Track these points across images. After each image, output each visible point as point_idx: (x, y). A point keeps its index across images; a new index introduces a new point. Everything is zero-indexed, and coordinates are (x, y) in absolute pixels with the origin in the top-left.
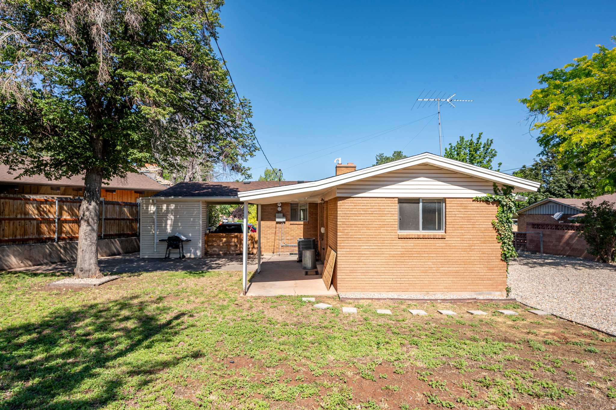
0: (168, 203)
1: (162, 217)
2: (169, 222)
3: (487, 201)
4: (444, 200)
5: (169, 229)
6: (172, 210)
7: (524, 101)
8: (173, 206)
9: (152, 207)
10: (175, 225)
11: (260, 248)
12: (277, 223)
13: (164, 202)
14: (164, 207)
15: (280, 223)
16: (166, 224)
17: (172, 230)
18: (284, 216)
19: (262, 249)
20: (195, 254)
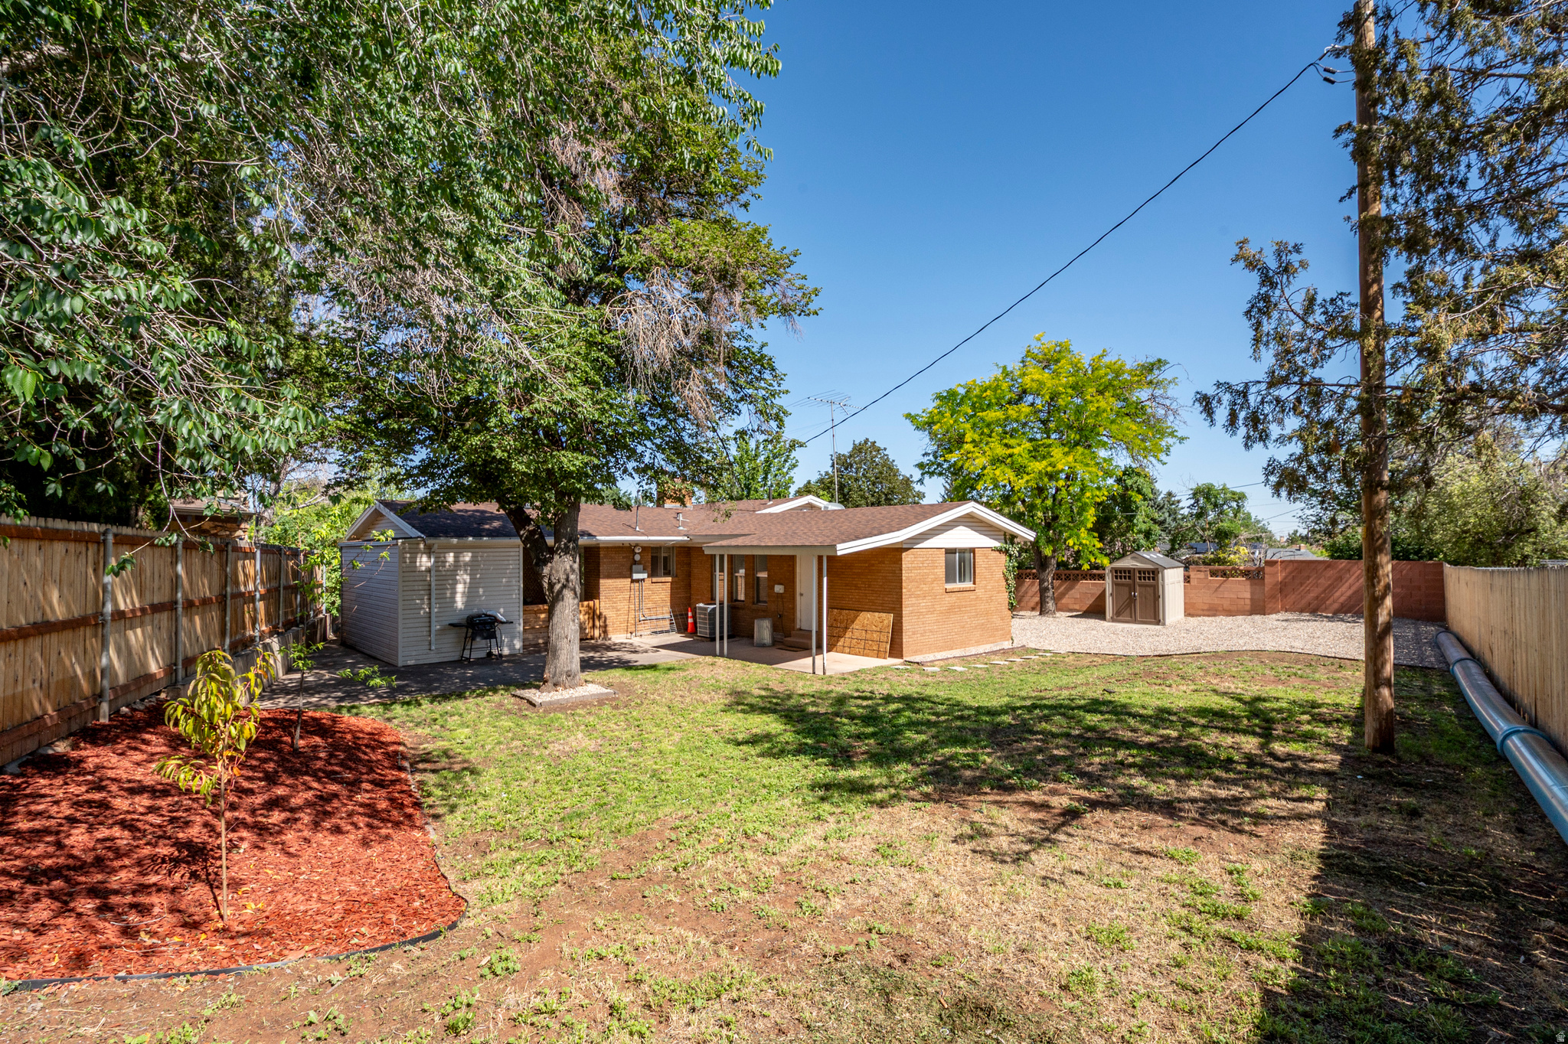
0: (458, 550)
1: (445, 578)
2: (460, 588)
3: (1000, 551)
4: (973, 550)
5: (460, 602)
6: (466, 564)
7: (909, 416)
8: (467, 557)
9: (425, 559)
10: (471, 594)
11: (606, 626)
12: (633, 581)
13: (451, 548)
14: (450, 558)
15: (637, 581)
16: (454, 593)
17: (467, 604)
18: (644, 570)
19: (609, 629)
20: (511, 646)
